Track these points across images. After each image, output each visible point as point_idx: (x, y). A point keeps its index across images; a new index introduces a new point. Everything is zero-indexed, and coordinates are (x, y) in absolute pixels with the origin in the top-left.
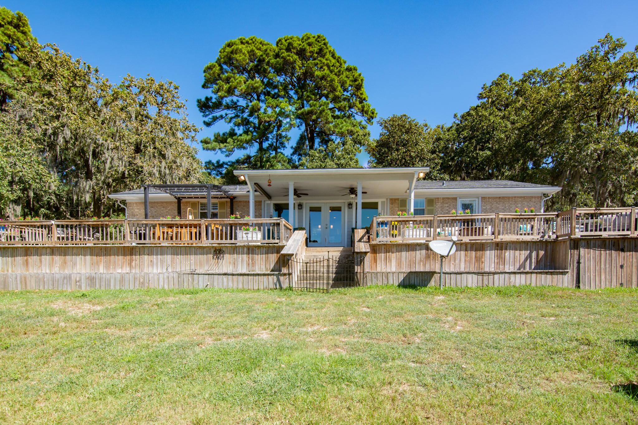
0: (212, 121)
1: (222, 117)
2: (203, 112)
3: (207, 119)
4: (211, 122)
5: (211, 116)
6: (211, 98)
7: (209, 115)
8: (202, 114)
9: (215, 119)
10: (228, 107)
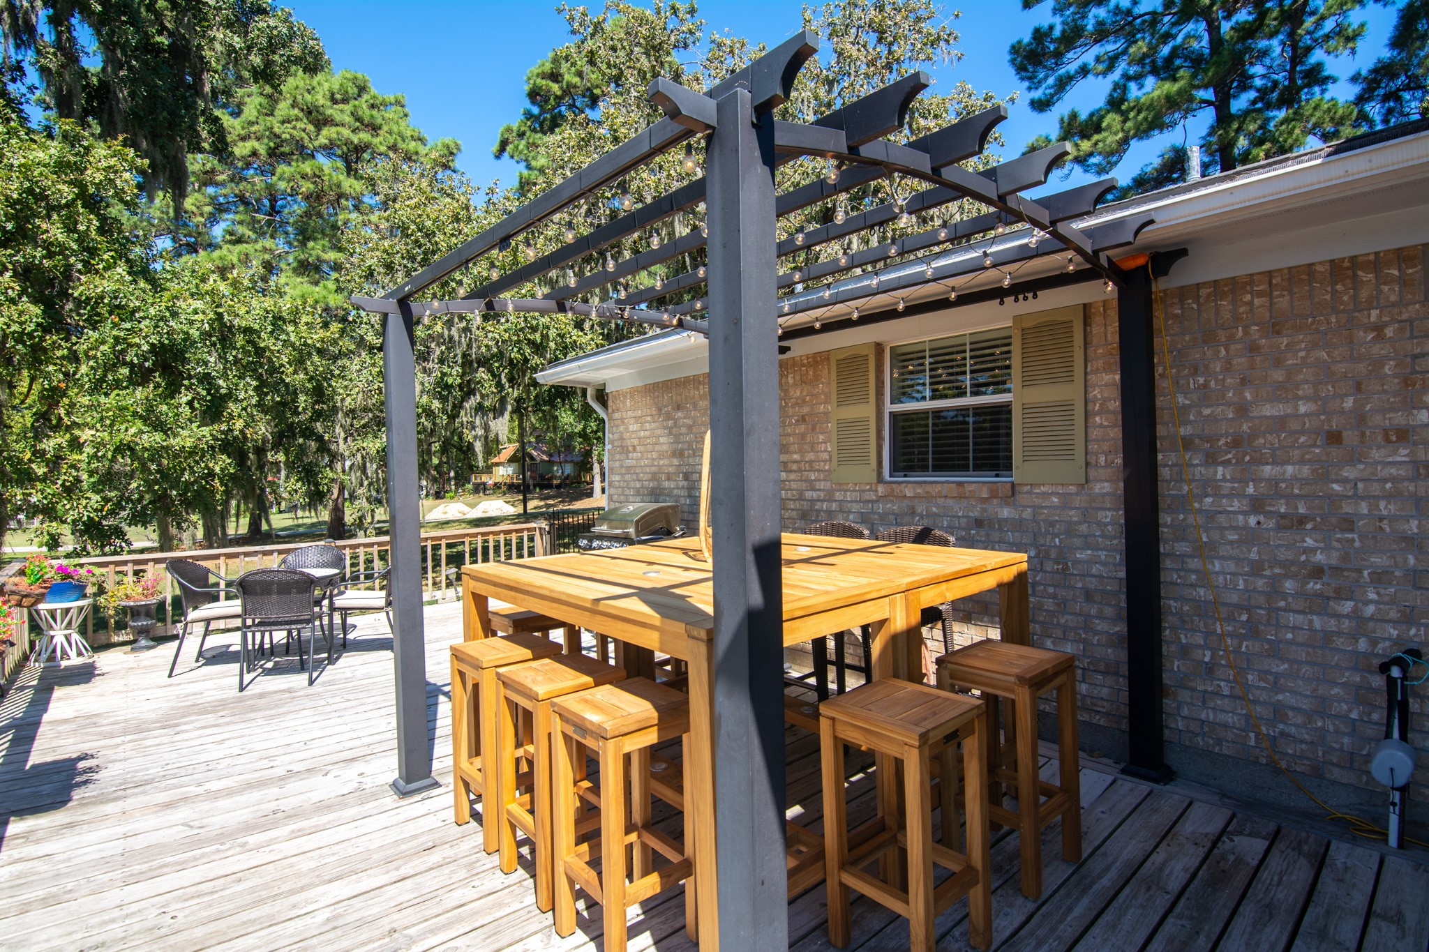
0: (1055, 94)
1: (1084, 71)
2: (1030, 78)
3: (1038, 94)
4: (1052, 96)
5: (1051, 81)
6: (1051, 28)
7: (1046, 78)
8: (1026, 84)
9: (1063, 84)
10: (1101, 34)
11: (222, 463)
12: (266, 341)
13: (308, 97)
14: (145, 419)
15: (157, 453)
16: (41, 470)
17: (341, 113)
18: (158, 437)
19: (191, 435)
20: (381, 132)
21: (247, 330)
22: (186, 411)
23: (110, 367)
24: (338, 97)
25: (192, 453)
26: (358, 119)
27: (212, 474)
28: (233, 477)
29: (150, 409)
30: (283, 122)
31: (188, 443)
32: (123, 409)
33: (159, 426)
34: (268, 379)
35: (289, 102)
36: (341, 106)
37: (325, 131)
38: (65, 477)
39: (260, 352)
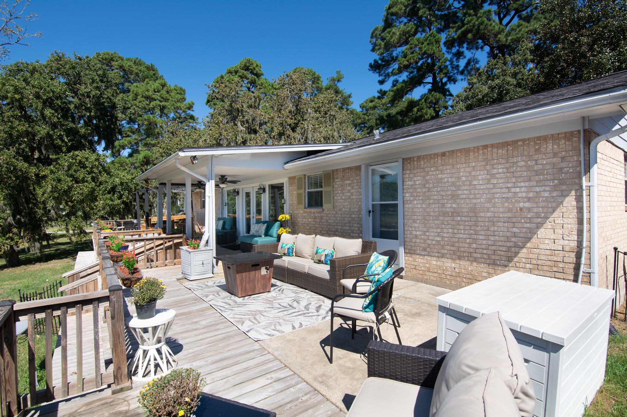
11: (122, 206)
12: (129, 184)
13: (147, 93)
14: (110, 199)
15: (111, 205)
16: (95, 208)
17: (157, 96)
18: (112, 202)
19: (117, 202)
20: (169, 101)
21: (126, 183)
22: (116, 198)
23: (104, 191)
24: (156, 90)
25: (117, 205)
26: (163, 98)
27: (120, 208)
28: (124, 208)
29: (111, 198)
30: (139, 102)
31: (117, 203)
32: (107, 198)
33: (112, 200)
34: (130, 191)
35: (141, 96)
36: (157, 93)
37: (152, 103)
38: (98, 209)
39: (128, 186)
